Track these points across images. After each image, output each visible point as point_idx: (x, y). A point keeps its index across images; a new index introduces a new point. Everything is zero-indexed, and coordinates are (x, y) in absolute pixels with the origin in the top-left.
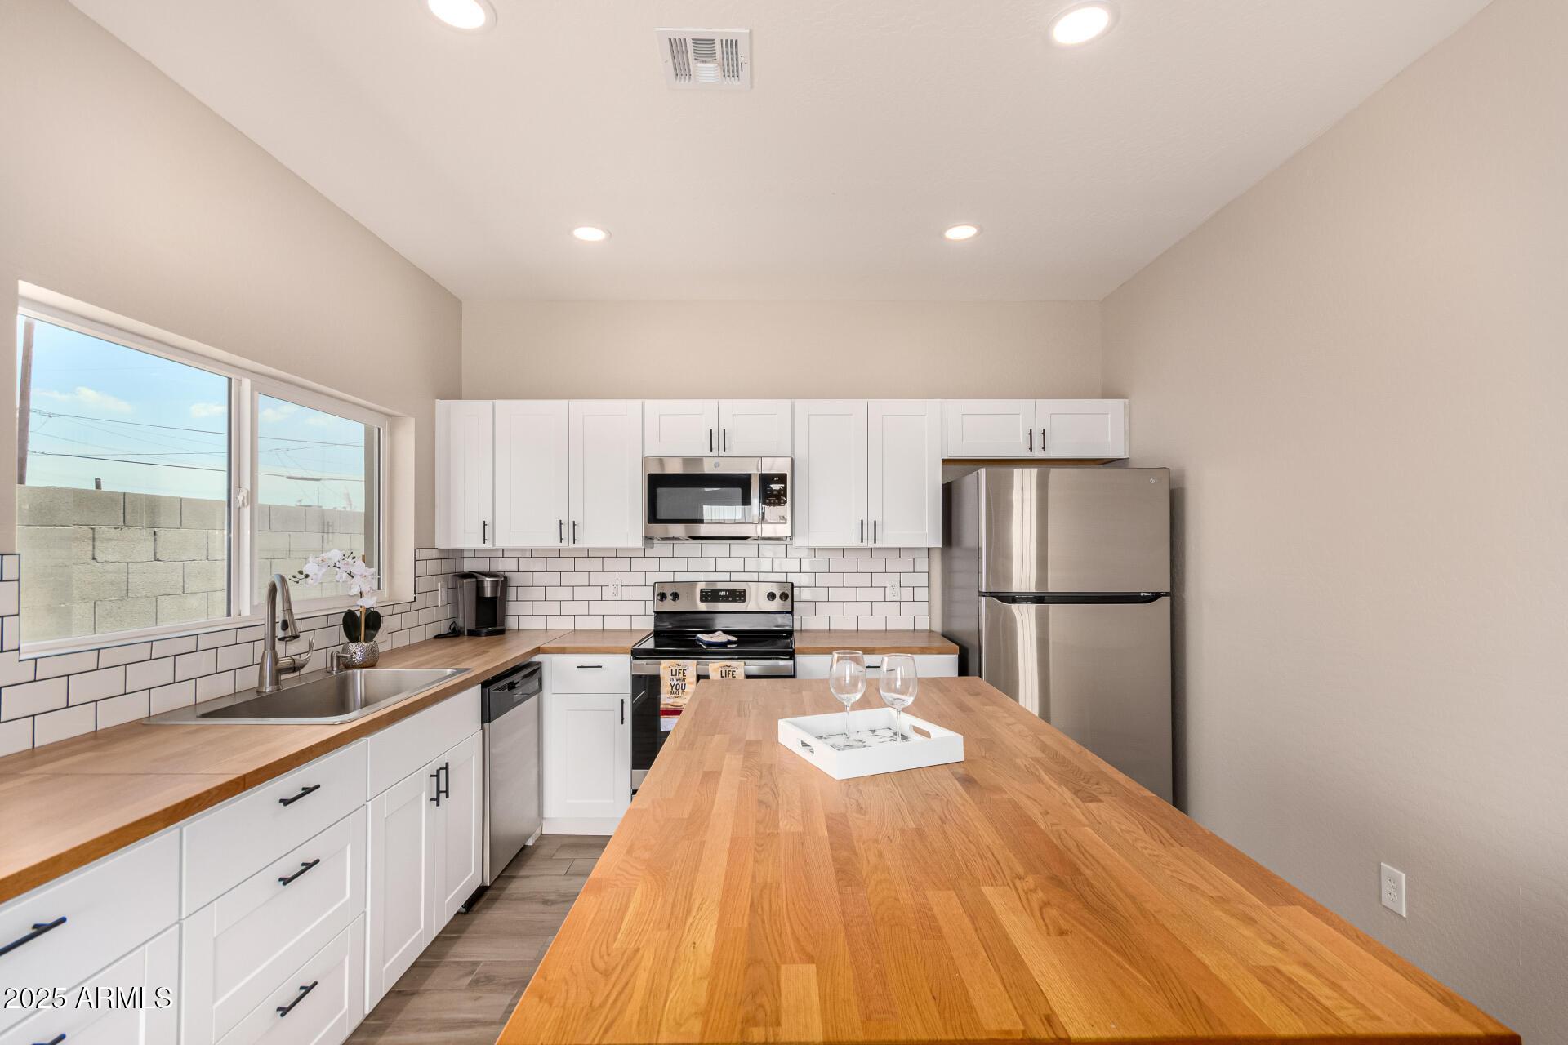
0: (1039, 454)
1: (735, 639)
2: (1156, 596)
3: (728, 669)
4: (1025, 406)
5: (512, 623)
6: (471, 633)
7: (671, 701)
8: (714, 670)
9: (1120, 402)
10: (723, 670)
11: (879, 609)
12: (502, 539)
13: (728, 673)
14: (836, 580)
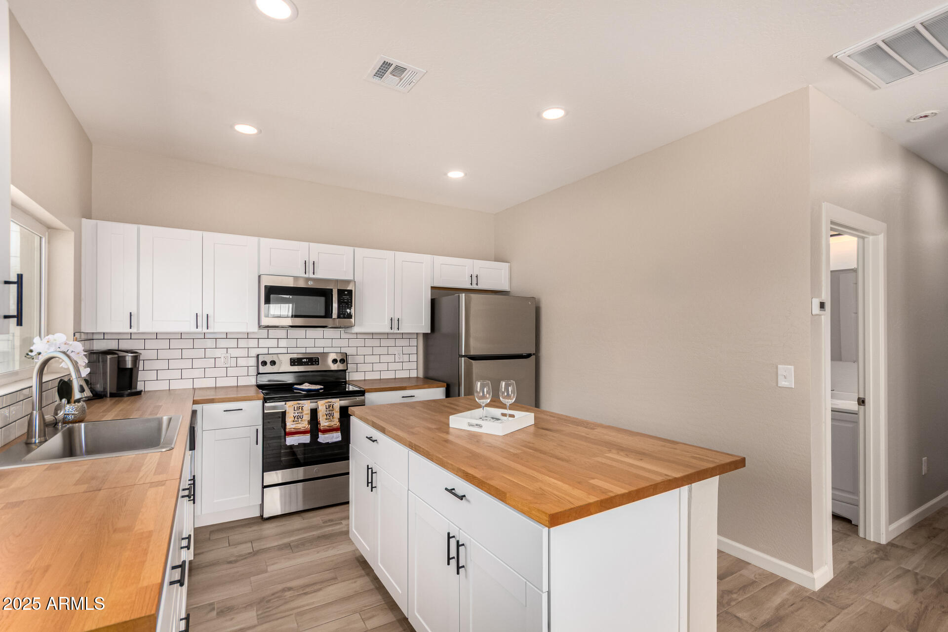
0: (474, 287)
1: (322, 387)
2: (528, 356)
3: (329, 404)
4: (468, 262)
5: (140, 387)
6: (113, 395)
7: (293, 426)
8: (322, 405)
9: (506, 265)
10: (327, 404)
11: (392, 366)
12: (145, 326)
13: (330, 406)
14: (369, 351)
